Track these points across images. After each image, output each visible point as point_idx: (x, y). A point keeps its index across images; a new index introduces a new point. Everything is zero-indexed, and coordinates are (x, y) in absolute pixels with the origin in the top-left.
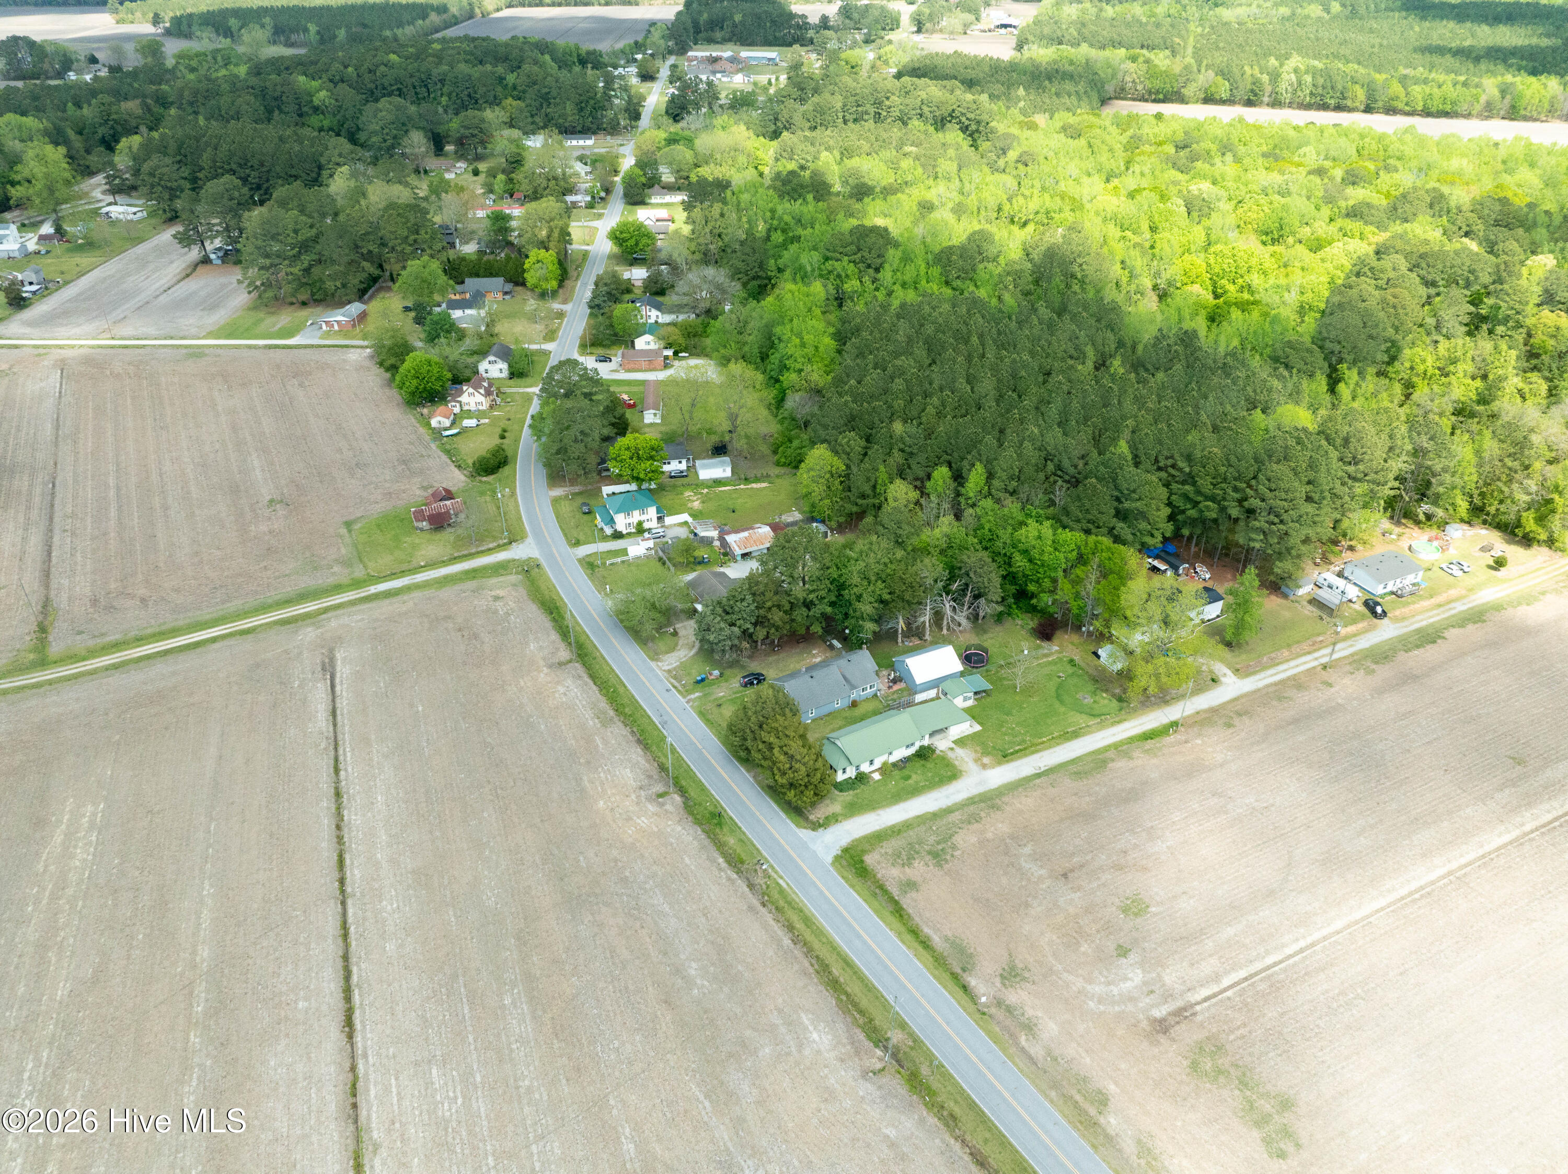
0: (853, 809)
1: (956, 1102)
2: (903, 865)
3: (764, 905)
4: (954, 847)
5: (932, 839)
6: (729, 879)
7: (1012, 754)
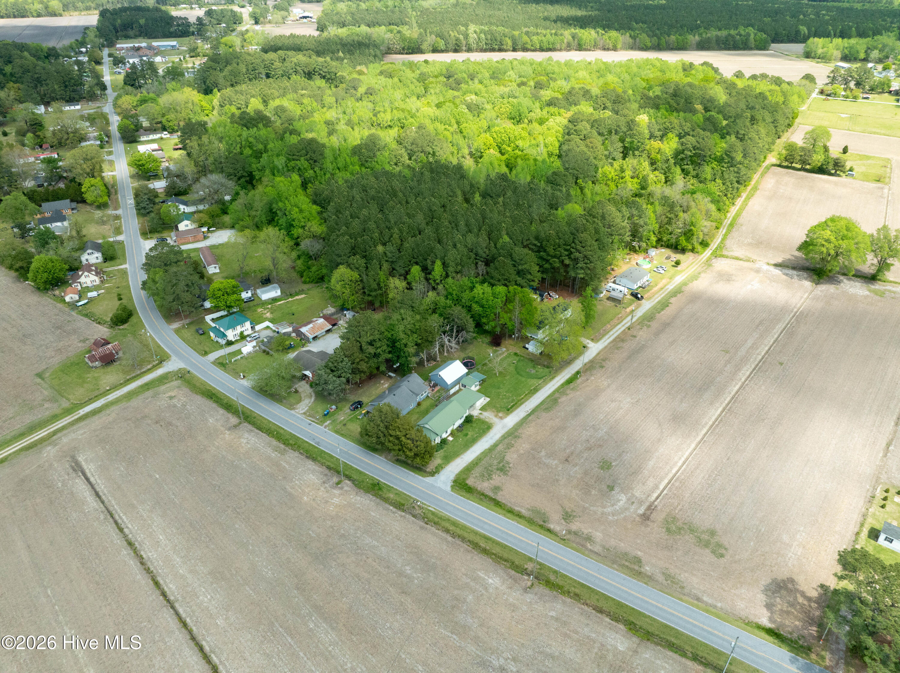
0: (448, 459)
1: (575, 587)
2: (488, 479)
3: (427, 524)
4: (508, 463)
5: (495, 462)
6: (401, 516)
7: (511, 408)
